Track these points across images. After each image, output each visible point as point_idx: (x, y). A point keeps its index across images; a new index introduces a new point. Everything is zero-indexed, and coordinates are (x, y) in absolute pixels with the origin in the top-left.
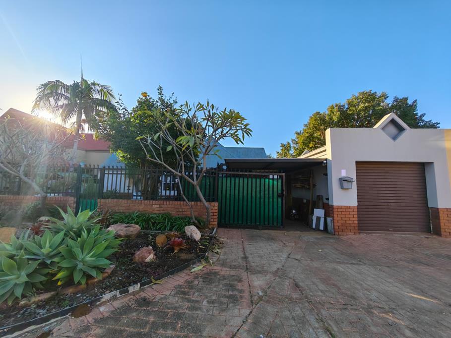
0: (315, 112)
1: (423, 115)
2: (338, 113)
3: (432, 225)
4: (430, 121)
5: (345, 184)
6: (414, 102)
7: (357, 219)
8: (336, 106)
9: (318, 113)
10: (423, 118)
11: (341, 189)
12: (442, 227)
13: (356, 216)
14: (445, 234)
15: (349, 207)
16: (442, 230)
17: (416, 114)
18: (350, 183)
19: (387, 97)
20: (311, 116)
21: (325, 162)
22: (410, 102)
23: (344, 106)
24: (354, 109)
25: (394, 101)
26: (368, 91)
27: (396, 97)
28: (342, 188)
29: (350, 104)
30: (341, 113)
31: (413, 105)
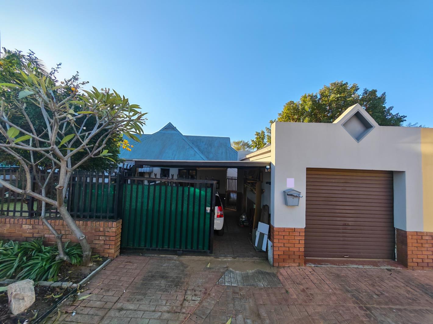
0: (289, 101)
1: (391, 108)
2: (310, 103)
3: (397, 251)
4: (397, 114)
5: (290, 199)
6: (383, 95)
7: (303, 246)
8: (309, 96)
9: (292, 102)
10: (391, 112)
11: (284, 206)
12: (409, 257)
13: (303, 242)
14: (412, 264)
15: (294, 230)
16: (409, 260)
17: (385, 107)
18: (296, 199)
19: (358, 89)
20: (285, 104)
21: (268, 167)
22: (379, 95)
23: (316, 96)
24: (326, 99)
25: (364, 93)
26: (339, 81)
27: (366, 89)
28: (286, 205)
29: (322, 95)
30: (313, 104)
31: (382, 97)
